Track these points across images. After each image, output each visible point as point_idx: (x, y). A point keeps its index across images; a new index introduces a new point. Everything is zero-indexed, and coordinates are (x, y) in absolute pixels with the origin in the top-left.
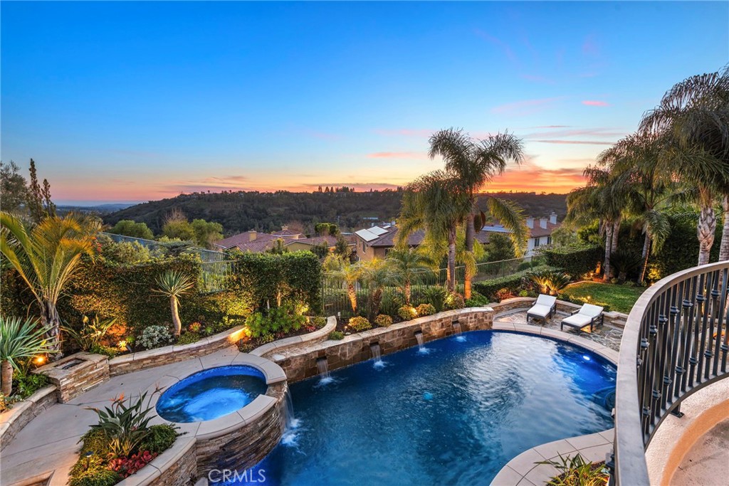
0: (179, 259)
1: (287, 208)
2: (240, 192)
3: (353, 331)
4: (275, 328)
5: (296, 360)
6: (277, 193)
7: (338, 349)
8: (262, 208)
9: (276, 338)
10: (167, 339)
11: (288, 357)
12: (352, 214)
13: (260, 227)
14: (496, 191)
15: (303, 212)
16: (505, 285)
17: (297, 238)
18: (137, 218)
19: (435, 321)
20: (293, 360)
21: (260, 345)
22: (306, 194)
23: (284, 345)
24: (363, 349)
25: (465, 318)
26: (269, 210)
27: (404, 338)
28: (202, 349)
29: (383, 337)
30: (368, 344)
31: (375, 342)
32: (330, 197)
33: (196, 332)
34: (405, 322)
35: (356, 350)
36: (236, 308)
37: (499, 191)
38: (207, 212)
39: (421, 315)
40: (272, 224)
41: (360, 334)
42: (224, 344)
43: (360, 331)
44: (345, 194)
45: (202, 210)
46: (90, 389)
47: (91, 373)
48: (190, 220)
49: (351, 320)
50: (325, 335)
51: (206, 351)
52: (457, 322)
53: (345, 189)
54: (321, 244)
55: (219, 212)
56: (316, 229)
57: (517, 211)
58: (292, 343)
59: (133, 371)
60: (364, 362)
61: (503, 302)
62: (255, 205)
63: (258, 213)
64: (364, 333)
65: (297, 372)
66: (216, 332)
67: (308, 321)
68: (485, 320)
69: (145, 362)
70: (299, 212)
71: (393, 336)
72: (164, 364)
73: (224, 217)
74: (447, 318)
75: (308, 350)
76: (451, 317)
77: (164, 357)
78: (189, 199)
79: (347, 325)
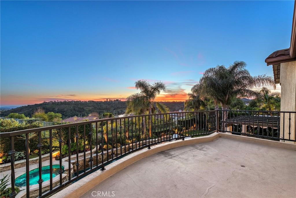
0: (31, 125)
1: (93, 107)
2: (72, 101)
3: (105, 150)
6: (89, 101)
7: (98, 157)
8: (82, 108)
9: (73, 154)
10: (23, 157)
11: (76, 161)
12: (120, 109)
13: (80, 115)
14: (172, 101)
15: (99, 109)
16: (163, 132)
17: (95, 119)
18: (21, 112)
19: (137, 145)
21: (65, 157)
22: (101, 102)
23: (75, 156)
26: (85, 108)
30: (110, 154)
31: (113, 154)
32: (111, 103)
33: (36, 154)
35: (105, 157)
36: (56, 144)
37: (173, 101)
38: (56, 109)
40: (86, 114)
43: (108, 150)
44: (117, 102)
45: (54, 109)
48: (46, 113)
49: (104, 146)
50: (94, 152)
53: (117, 100)
55: (62, 109)
56: (104, 115)
57: (164, 107)
58: (79, 155)
62: (79, 106)
63: (80, 110)
65: (80, 166)
66: (46, 153)
67: (87, 147)
70: (98, 109)
72: (20, 167)
73: (64, 112)
74: (141, 143)
77: (20, 164)
78: (48, 104)
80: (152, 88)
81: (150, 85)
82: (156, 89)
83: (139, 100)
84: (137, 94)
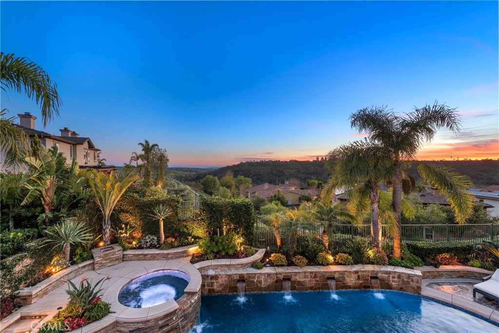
2: (270, 161)
3: (272, 264)
4: (215, 250)
5: (222, 277)
6: (290, 161)
7: (255, 276)
8: (281, 170)
9: (215, 257)
10: (155, 245)
11: (217, 273)
15: (305, 173)
16: (448, 250)
17: (294, 189)
19: (350, 272)
20: (220, 277)
21: (204, 260)
22: (308, 162)
23: (218, 264)
24: (276, 282)
25: (387, 275)
26: (285, 171)
27: (315, 280)
28: (170, 255)
29: (296, 275)
30: (282, 279)
31: (287, 279)
32: (324, 164)
33: (170, 244)
34: (319, 267)
35: (270, 281)
36: (198, 232)
39: (338, 264)
41: (276, 268)
42: (184, 255)
43: (278, 266)
45: (250, 171)
46: (111, 266)
47: (112, 257)
48: (235, 176)
49: (272, 255)
50: (249, 263)
51: (172, 257)
52: (376, 278)
54: (306, 195)
56: (308, 184)
58: (223, 263)
59: (134, 260)
60: (277, 292)
61: (443, 268)
62: (277, 168)
63: (279, 174)
64: (280, 268)
65: (223, 287)
66: (182, 246)
67: (242, 249)
68: (411, 283)
69: (140, 256)
70: (303, 173)
71: (305, 277)
72: (150, 260)
74: (365, 271)
75: (233, 272)
76: (368, 271)
77: (150, 255)
79: (268, 259)
80: (405, 124)
81: (396, 118)
82: (421, 127)
83: (359, 159)
84: (355, 142)
